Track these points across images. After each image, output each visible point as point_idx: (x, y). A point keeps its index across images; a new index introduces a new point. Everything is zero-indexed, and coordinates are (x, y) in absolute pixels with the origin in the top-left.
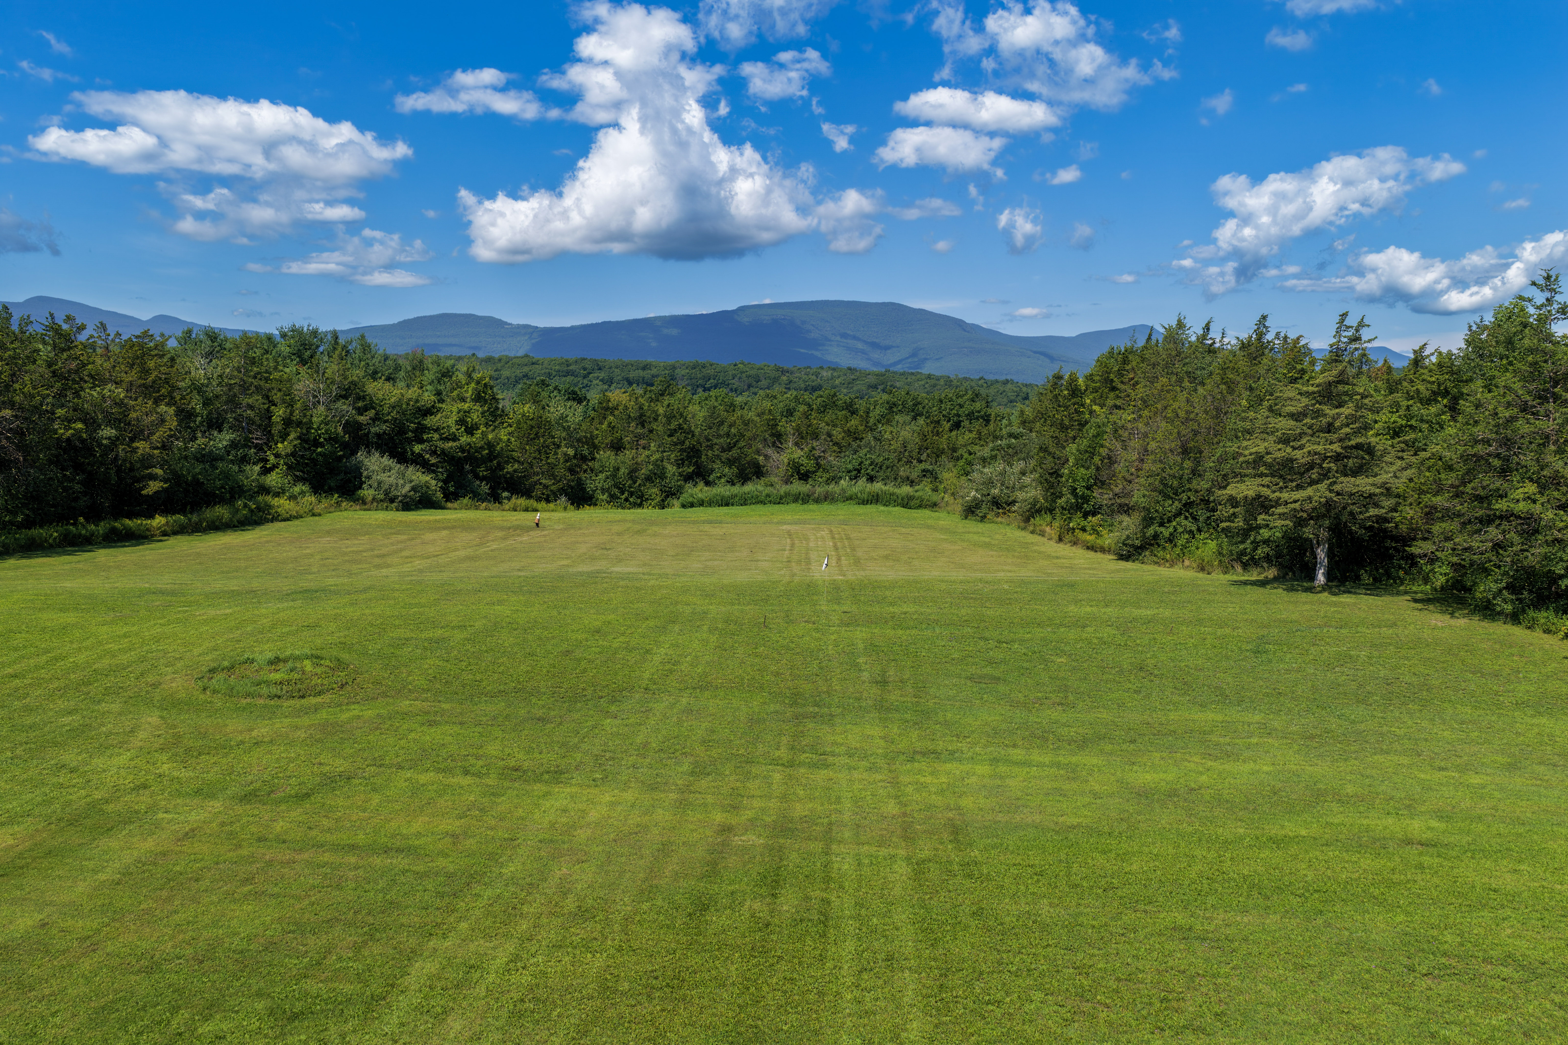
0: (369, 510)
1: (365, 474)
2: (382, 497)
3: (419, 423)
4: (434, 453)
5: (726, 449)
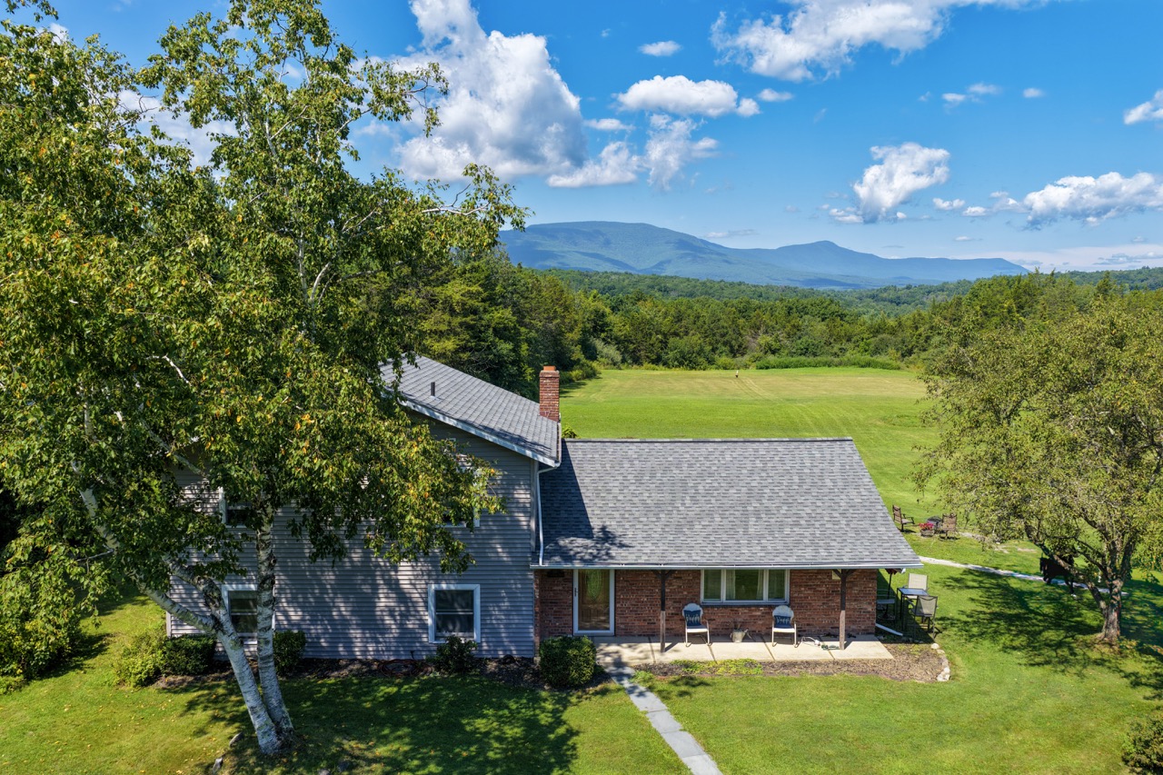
5: (723, 336)
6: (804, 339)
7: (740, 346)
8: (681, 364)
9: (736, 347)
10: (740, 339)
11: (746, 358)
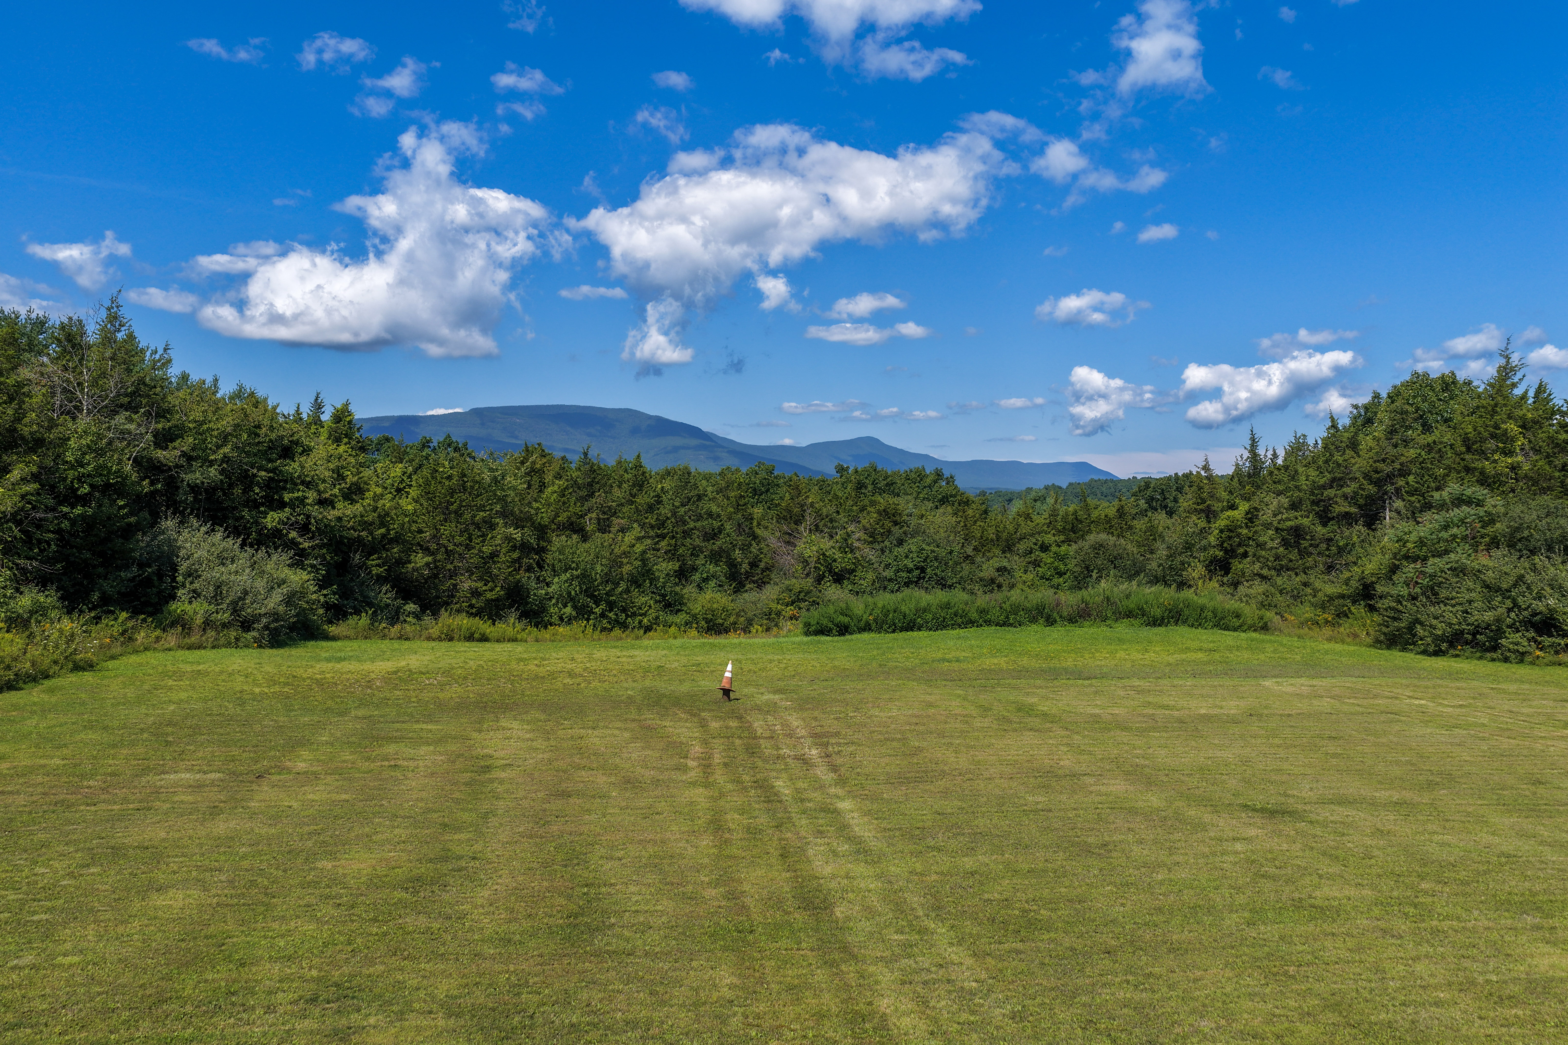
0: (200, 647)
1: (183, 567)
2: (226, 617)
3: (273, 470)
4: (304, 529)
5: (712, 535)
6: (912, 545)
7: (753, 565)
8: (583, 613)
9: (745, 567)
10: (754, 549)
11: (770, 593)
